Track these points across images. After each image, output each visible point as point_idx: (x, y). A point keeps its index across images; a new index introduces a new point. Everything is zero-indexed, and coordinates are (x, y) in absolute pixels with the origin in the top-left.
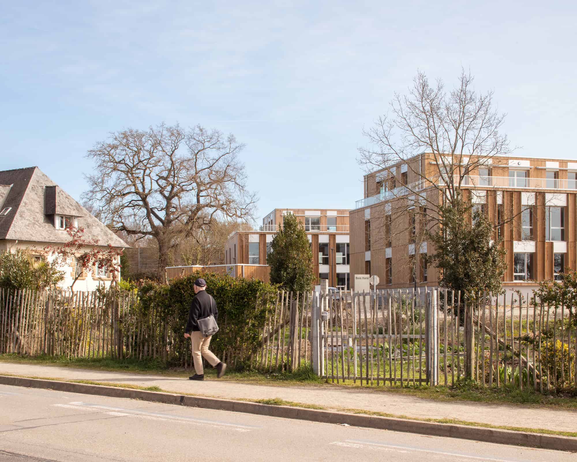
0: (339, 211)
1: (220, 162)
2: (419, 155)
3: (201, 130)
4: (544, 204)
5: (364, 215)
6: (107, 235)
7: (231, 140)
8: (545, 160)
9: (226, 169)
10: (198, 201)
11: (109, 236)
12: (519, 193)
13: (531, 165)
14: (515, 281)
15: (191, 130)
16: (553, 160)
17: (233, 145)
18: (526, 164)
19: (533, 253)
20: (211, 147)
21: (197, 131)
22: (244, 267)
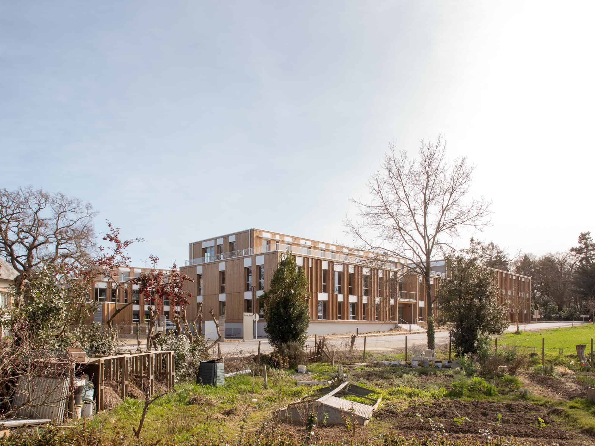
0: (142, 269)
1: (78, 223)
2: (249, 230)
3: (62, 196)
4: (333, 269)
5: (196, 270)
6: (8, 270)
7: (88, 207)
8: (319, 242)
9: (83, 229)
10: (57, 252)
11: (10, 271)
12: (321, 261)
13: (312, 244)
14: (319, 320)
15: (54, 196)
16: (323, 243)
17: (90, 211)
18: (309, 244)
19: (326, 301)
20: (72, 210)
21: (59, 197)
22: (109, 305)
